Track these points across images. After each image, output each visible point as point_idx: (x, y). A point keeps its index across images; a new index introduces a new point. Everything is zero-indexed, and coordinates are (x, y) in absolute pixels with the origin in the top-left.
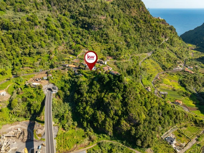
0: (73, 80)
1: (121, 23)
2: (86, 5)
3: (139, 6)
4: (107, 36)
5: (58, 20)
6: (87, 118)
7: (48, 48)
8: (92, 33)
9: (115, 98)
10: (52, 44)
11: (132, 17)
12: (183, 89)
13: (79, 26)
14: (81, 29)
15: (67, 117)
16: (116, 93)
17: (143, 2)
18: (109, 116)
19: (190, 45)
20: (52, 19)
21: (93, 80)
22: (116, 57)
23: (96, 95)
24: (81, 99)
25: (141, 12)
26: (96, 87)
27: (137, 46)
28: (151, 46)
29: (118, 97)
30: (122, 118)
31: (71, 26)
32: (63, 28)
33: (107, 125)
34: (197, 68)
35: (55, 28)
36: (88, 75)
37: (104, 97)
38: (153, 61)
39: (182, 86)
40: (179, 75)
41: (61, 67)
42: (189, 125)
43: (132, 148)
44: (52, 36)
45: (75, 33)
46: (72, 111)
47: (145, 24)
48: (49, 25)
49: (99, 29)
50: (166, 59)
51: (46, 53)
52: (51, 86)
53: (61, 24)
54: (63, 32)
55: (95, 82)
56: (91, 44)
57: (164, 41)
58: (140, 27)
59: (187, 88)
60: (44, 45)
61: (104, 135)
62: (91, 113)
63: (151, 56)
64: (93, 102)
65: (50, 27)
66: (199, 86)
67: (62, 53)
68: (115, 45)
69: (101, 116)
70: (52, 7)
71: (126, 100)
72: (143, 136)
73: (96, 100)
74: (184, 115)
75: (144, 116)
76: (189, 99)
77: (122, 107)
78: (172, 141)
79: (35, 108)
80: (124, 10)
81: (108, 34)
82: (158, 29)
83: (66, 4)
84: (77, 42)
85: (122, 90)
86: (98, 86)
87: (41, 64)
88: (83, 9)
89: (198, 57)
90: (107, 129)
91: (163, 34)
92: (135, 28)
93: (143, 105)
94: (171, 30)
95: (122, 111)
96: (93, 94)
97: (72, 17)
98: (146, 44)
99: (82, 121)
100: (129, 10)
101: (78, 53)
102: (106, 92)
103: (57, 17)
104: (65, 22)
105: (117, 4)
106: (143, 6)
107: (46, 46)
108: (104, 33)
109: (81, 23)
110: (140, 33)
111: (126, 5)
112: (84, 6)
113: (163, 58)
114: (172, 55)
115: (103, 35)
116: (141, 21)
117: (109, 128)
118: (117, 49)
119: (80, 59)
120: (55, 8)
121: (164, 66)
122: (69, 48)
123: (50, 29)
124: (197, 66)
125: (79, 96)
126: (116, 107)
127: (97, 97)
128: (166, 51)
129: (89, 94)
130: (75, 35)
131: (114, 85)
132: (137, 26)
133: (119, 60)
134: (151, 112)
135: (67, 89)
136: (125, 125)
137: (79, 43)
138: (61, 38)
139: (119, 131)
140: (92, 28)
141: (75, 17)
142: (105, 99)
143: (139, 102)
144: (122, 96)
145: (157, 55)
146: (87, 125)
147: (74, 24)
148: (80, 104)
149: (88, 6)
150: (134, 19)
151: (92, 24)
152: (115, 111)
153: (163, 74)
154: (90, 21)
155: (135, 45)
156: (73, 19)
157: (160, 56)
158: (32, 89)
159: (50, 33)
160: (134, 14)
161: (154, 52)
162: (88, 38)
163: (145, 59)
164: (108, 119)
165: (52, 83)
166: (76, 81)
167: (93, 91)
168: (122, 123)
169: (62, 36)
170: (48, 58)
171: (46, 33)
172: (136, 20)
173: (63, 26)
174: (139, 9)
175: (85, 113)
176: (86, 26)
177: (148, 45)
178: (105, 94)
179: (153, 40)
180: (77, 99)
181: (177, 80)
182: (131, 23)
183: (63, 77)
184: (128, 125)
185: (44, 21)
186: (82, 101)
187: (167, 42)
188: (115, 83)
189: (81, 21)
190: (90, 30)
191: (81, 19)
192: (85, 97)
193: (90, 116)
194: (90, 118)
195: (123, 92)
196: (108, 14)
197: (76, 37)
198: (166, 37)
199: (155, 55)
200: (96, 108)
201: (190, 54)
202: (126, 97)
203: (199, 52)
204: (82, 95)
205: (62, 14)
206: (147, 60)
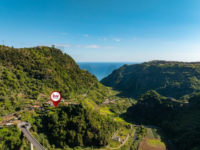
0: (43, 115)
1: (62, 74)
2: (35, 62)
3: (71, 62)
4: (57, 83)
5: (14, 73)
6: (62, 139)
7: (9, 96)
8: (44, 81)
9: (80, 119)
10: (12, 92)
11: (68, 70)
12: (113, 113)
13: (32, 77)
14: (34, 80)
15: (45, 143)
16: (80, 115)
17: (73, 59)
18: (78, 132)
19: (108, 88)
20: (9, 72)
21: (60, 111)
22: (66, 97)
23: (66, 121)
24: (54, 127)
25: (73, 66)
26: (65, 115)
27: (76, 89)
28: (85, 89)
29: (82, 117)
30: (88, 131)
31: (25, 77)
32: (19, 79)
33: (79, 138)
34: (117, 100)
35: (13, 79)
36: (54, 110)
37: (72, 120)
38: (89, 99)
39: (112, 112)
40: (108, 106)
41: (27, 109)
42: (124, 129)
43: (98, 148)
44: (10, 86)
45: (30, 83)
46: (47, 138)
47: (78, 74)
48: (7, 77)
49: (49, 78)
50: (97, 97)
51: (8, 100)
52: (24, 123)
53: (16, 76)
54: (20, 82)
55: (63, 112)
56: (46, 90)
57: (92, 85)
58: (74, 76)
59: (115, 112)
60: (5, 93)
61: (77, 147)
62: (65, 134)
63: (87, 96)
64: (65, 126)
65: (8, 79)
66: (122, 110)
67: (23, 99)
68: (63, 89)
69: (73, 133)
70: (6, 62)
71: (88, 118)
72: (103, 137)
73: (67, 124)
74: (119, 124)
75: (100, 127)
76: (119, 118)
77: (86, 123)
78: (118, 139)
79: (15, 143)
80: (61, 65)
81: (57, 81)
82: (87, 77)
83: (19, 61)
84: (33, 89)
85: (83, 113)
86: (66, 114)
87: (7, 108)
88: (35, 64)
89: (115, 94)
90: (79, 141)
91: (90, 80)
92: (71, 77)
93: (97, 120)
94: (94, 77)
95: (86, 126)
96: (63, 121)
97: (25, 70)
98: (81, 88)
99: (59, 142)
100: (65, 65)
101: (37, 97)
102: (73, 117)
103: (13, 71)
104: (20, 74)
105: (55, 60)
106: (74, 62)
107: (7, 94)
108: (54, 81)
109: (34, 75)
110: (76, 80)
111: (62, 61)
112: (34, 62)
113: (95, 97)
114: (100, 94)
115: (54, 82)
116: (74, 72)
117: (80, 140)
118: (66, 92)
119: (41, 101)
120: (9, 63)
121: (97, 102)
122: (27, 94)
123: (8, 80)
124: (117, 99)
125: (52, 125)
126: (83, 124)
127: (67, 121)
128: (95, 92)
129: (60, 121)
130: (30, 84)
131: (78, 110)
132: (72, 75)
133: (69, 99)
134: (103, 123)
135: (39, 123)
136: (90, 135)
137: (36, 90)
138: (18, 87)
139: (87, 140)
140: (44, 78)
141: (28, 70)
142: (74, 121)
143: (95, 119)
144: (84, 116)
145: (91, 95)
146: (63, 144)
147: (27, 76)
148: (54, 130)
149: (38, 62)
150: (69, 71)
151: (44, 75)
152: (82, 127)
153: (98, 107)
154: (42, 73)
155: (74, 89)
156: (26, 71)
157: (92, 96)
158: (7, 129)
159: (9, 83)
160: (68, 68)
161: (88, 93)
162: (42, 85)
163: (84, 99)
164: (78, 134)
165: (25, 121)
166: (46, 116)
167: (62, 118)
168: (88, 134)
169: (19, 85)
170: (12, 104)
171: (5, 84)
172: (71, 71)
173: (18, 77)
174: (72, 64)
175: (60, 136)
176: (39, 77)
177: (83, 89)
178: (72, 118)
179: (85, 85)
180: (50, 128)
181: (108, 109)
182: (68, 73)
183: (32, 115)
184: (92, 134)
185: (2, 74)
186: (56, 127)
187: (94, 86)
188: (78, 109)
189: (34, 73)
190: (42, 79)
191: (34, 72)
192: (58, 124)
193: (64, 136)
194: (65, 137)
195: (84, 114)
196: (52, 68)
197: (31, 85)
198: (92, 83)
199: (89, 95)
200: (68, 130)
201: (110, 93)
202: (87, 117)
203: (115, 91)
204: (54, 123)
205: (16, 68)
206: (85, 99)
